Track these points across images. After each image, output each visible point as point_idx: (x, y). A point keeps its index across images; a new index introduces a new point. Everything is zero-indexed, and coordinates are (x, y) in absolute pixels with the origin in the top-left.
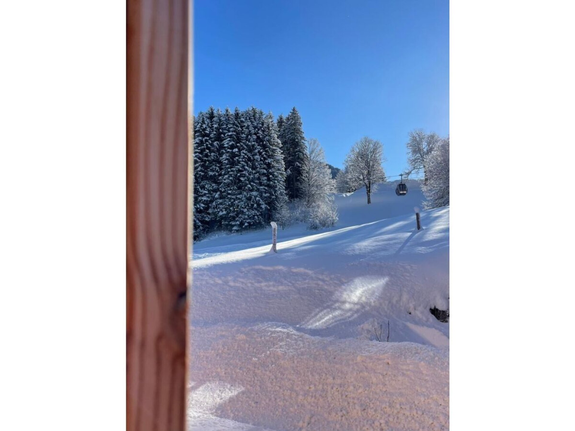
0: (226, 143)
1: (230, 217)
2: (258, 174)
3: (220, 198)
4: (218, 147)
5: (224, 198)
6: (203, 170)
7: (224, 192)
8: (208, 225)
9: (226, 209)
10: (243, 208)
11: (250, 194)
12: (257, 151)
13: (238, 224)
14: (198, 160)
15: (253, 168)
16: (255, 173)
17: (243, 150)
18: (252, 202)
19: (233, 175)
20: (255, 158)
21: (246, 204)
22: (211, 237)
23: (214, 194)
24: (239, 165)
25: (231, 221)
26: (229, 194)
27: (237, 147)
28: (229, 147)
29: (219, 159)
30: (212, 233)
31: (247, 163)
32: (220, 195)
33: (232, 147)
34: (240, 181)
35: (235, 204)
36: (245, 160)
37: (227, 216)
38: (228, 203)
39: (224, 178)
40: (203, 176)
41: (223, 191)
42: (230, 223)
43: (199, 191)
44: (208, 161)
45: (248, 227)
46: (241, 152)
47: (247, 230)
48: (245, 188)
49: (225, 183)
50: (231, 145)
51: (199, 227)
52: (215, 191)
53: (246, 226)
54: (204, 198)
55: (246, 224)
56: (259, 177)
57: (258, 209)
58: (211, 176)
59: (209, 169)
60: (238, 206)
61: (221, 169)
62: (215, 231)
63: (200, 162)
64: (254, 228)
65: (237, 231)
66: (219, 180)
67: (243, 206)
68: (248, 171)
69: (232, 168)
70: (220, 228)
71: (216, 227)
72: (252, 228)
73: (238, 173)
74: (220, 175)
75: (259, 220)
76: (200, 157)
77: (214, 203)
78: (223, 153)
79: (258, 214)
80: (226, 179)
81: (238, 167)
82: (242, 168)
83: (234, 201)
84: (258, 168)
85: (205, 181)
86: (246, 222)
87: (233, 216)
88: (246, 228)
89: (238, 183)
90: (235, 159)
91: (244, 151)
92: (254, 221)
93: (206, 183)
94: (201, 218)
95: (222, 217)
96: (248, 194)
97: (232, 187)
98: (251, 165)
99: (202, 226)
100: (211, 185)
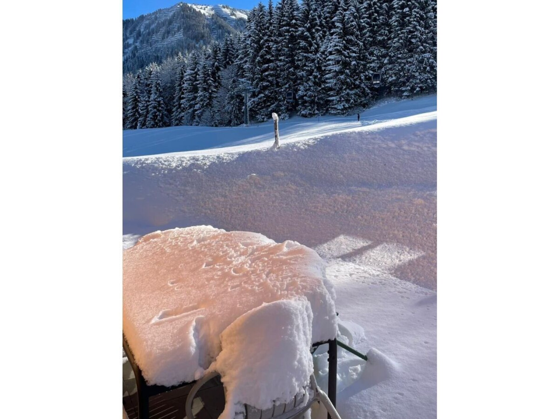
0: (396, 3)
1: (400, 83)
2: (431, 33)
3: (390, 64)
4: (387, 9)
5: (394, 63)
6: (372, 35)
7: (394, 56)
8: (378, 92)
9: (395, 74)
10: (414, 72)
11: (423, 57)
12: (430, 7)
13: (408, 89)
14: (366, 25)
15: (426, 28)
16: (428, 33)
17: (415, 8)
18: (425, 65)
19: (403, 38)
20: (428, 16)
21: (418, 67)
22: (380, 103)
23: (383, 59)
24: (410, 25)
25: (401, 86)
26: (399, 58)
27: (408, 6)
28: (400, 7)
29: (388, 21)
30: (382, 100)
31: (419, 22)
32: (389, 60)
33: (402, 7)
34: (411, 43)
35: (405, 69)
36: (417, 19)
37: (396, 82)
38: (398, 67)
39: (394, 41)
40: (371, 42)
41: (392, 55)
42: (400, 89)
43: (368, 58)
44: (376, 25)
45: (420, 92)
46: (413, 11)
47: (419, 95)
48: (416, 50)
49: (394, 47)
50: (402, 4)
51: (368, 94)
52: (384, 56)
53: (418, 91)
54: (373, 65)
55: (418, 89)
56: (433, 36)
57: (432, 72)
58: (380, 40)
59: (377, 33)
60: (409, 70)
61: (390, 32)
62: (384, 97)
63: (369, 27)
64: (427, 93)
65: (408, 96)
66: (388, 44)
67: (414, 70)
68: (420, 31)
69: (403, 29)
70: (390, 94)
71: (386, 93)
72: (424, 93)
73: (409, 35)
74: (389, 39)
75: (432, 83)
76: (368, 22)
77: (383, 69)
78: (392, 15)
79: (431, 77)
80: (396, 43)
81: (409, 28)
82: (413, 28)
83: (405, 65)
84: (431, 26)
85: (374, 47)
86: (417, 86)
87: (403, 81)
88: (418, 93)
89: (409, 45)
90: (405, 20)
91: (416, 10)
92: (426, 85)
93: (375, 49)
94: (370, 86)
95: (391, 83)
96: (419, 57)
97: (401, 50)
98: (423, 24)
99: (371, 94)
100: (380, 50)
